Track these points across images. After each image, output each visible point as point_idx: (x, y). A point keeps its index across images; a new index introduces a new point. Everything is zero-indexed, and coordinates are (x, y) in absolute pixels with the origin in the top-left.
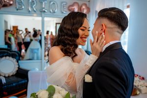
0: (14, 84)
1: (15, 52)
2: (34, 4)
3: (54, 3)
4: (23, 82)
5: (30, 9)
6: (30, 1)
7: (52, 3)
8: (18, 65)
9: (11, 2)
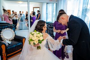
0: (14, 46)
1: (12, 25)
4: (19, 44)
8: (15, 33)
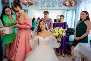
2: (44, 3)
5: (42, 6)
6: (42, 1)
7: (54, 1)
9: (34, 3)
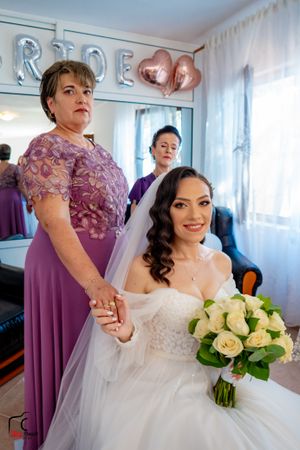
2: (33, 53)
3: (96, 52)
5: (21, 73)
